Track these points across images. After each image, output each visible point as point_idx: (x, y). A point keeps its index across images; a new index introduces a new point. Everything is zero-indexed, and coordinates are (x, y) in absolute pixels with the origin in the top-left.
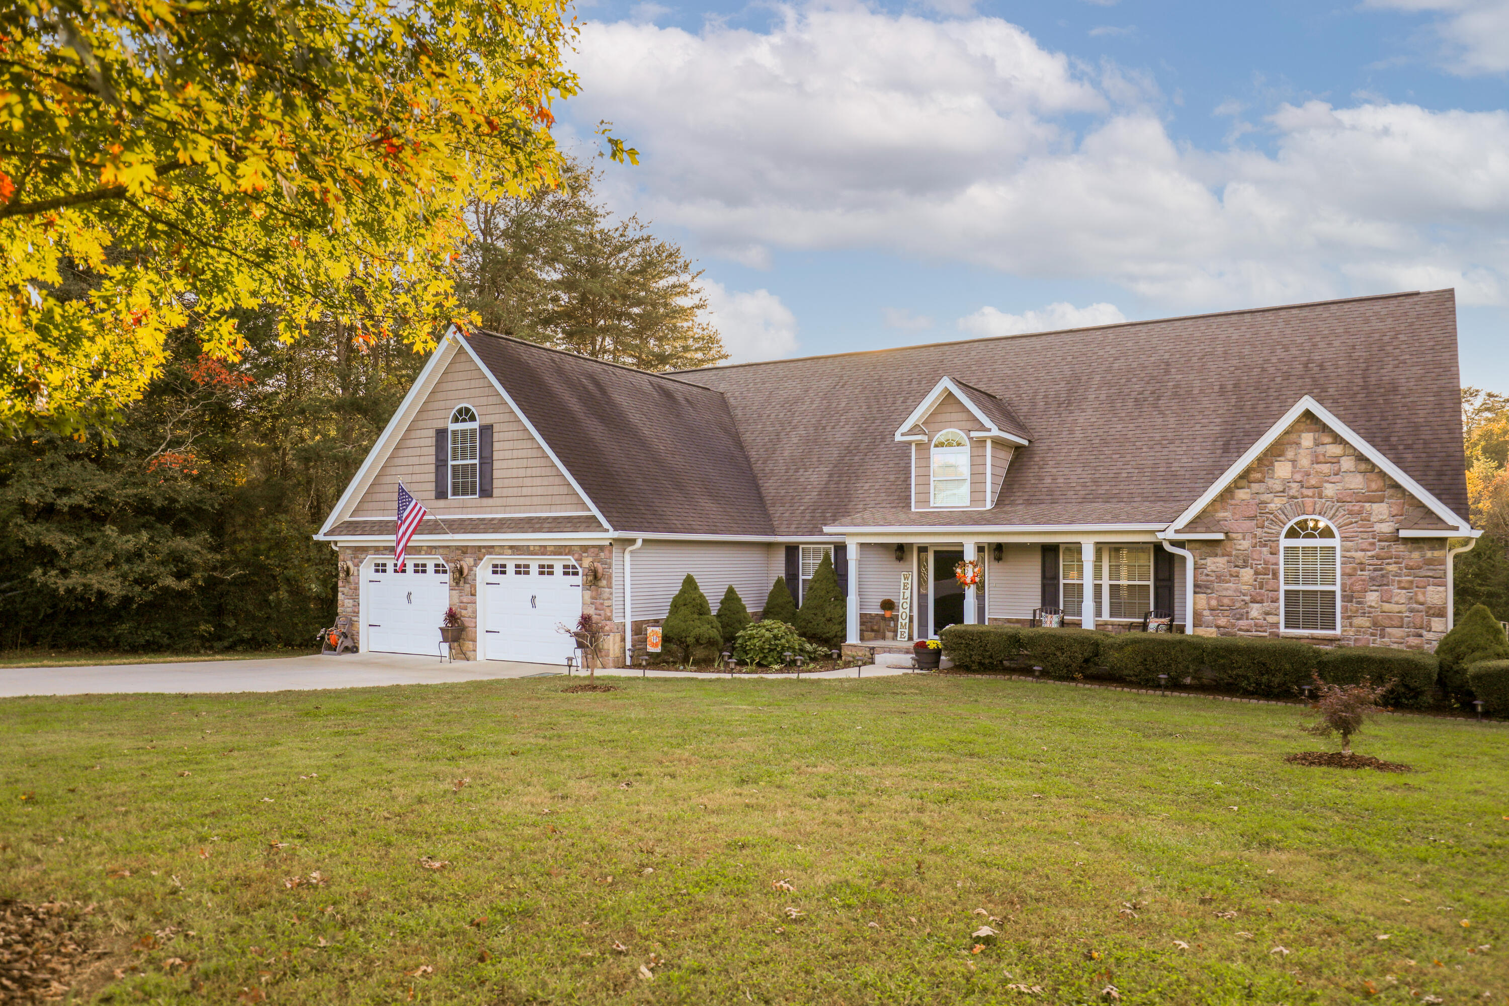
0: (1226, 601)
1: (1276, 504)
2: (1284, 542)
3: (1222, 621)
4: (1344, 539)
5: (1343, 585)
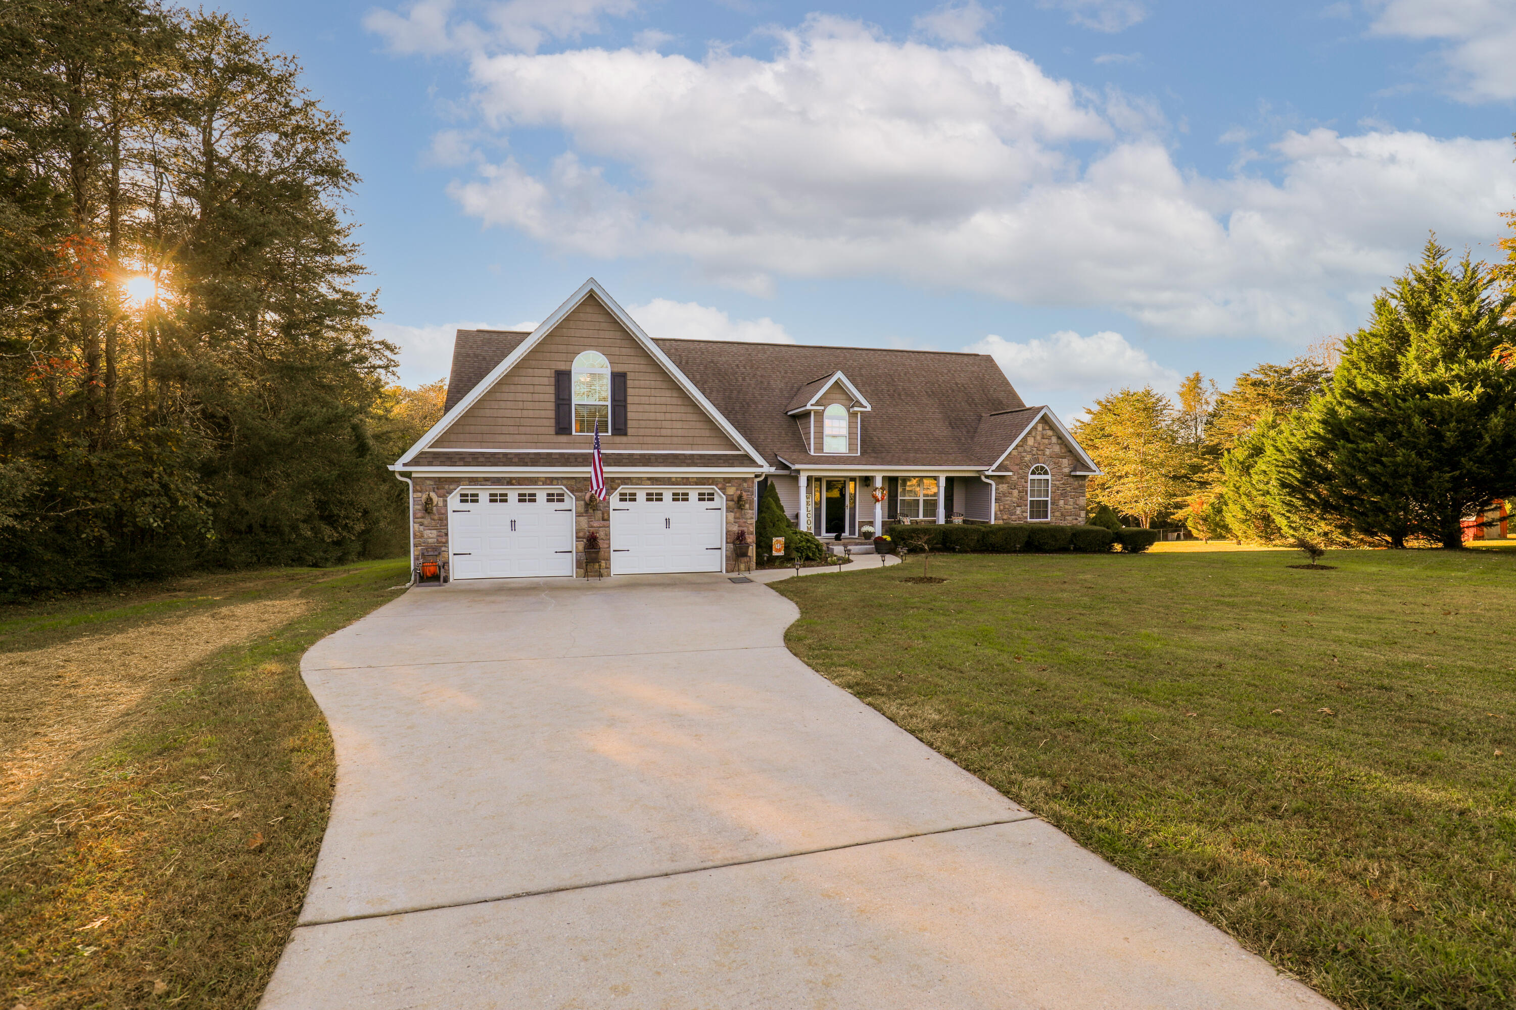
0: (1007, 506)
2: (1030, 477)
5: (1052, 497)
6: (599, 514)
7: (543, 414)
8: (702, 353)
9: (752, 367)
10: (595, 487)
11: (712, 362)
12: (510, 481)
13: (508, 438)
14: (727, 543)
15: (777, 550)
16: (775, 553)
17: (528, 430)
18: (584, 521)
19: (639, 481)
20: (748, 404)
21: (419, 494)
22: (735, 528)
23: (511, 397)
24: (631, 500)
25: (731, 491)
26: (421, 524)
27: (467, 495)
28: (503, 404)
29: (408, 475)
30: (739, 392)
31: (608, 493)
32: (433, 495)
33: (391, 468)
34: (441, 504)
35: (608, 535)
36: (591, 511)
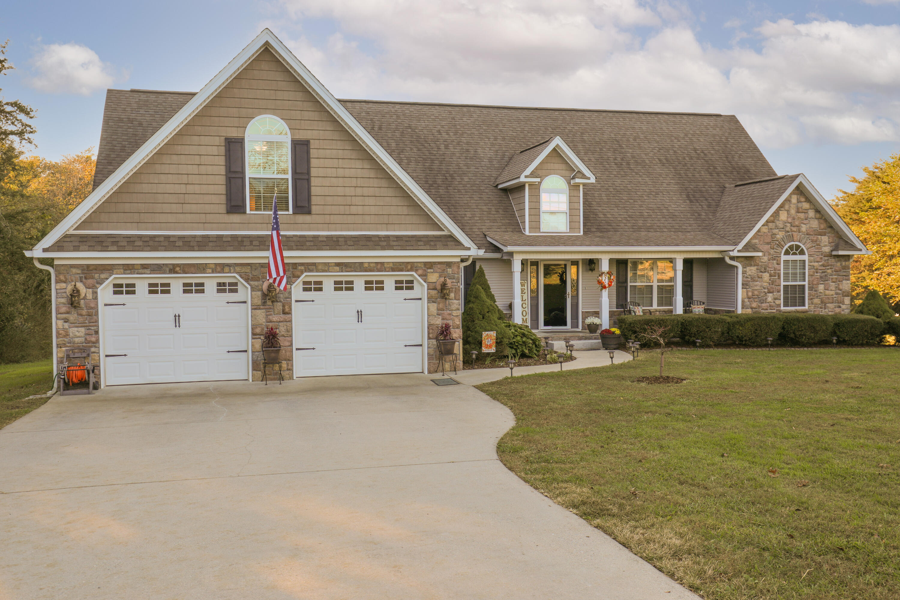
0: (756, 293)
1: (780, 235)
2: (784, 258)
3: (754, 305)
4: (810, 256)
5: (809, 281)
6: (279, 306)
7: (212, 189)
8: (398, 117)
9: (456, 133)
10: (274, 275)
11: (410, 127)
12: (173, 269)
13: (171, 218)
14: (429, 338)
15: (488, 347)
16: (485, 350)
17: (194, 208)
18: (261, 314)
19: (326, 267)
20: (451, 176)
21: (63, 285)
22: (439, 322)
23: (173, 169)
24: (316, 290)
25: (434, 277)
26: (66, 321)
27: (121, 286)
28: (163, 178)
29: (49, 262)
30: (441, 162)
31: (290, 282)
32: (80, 286)
33: (28, 254)
34: (90, 296)
35: (289, 331)
36: (269, 303)
